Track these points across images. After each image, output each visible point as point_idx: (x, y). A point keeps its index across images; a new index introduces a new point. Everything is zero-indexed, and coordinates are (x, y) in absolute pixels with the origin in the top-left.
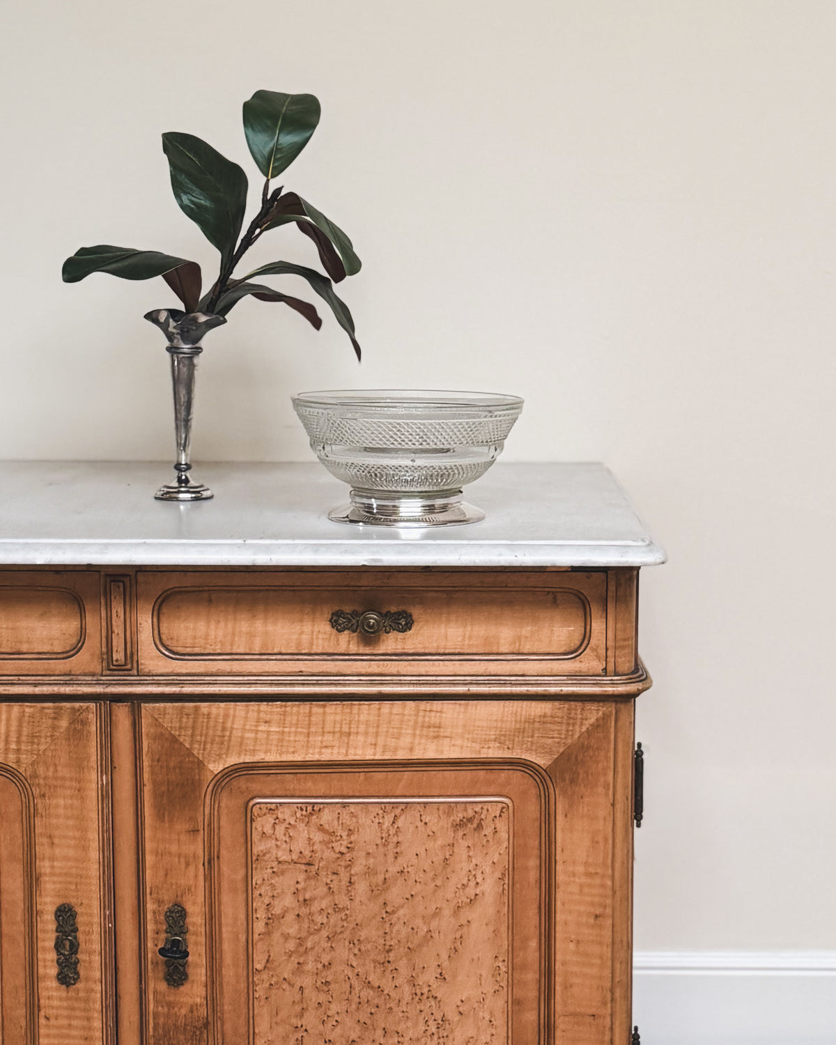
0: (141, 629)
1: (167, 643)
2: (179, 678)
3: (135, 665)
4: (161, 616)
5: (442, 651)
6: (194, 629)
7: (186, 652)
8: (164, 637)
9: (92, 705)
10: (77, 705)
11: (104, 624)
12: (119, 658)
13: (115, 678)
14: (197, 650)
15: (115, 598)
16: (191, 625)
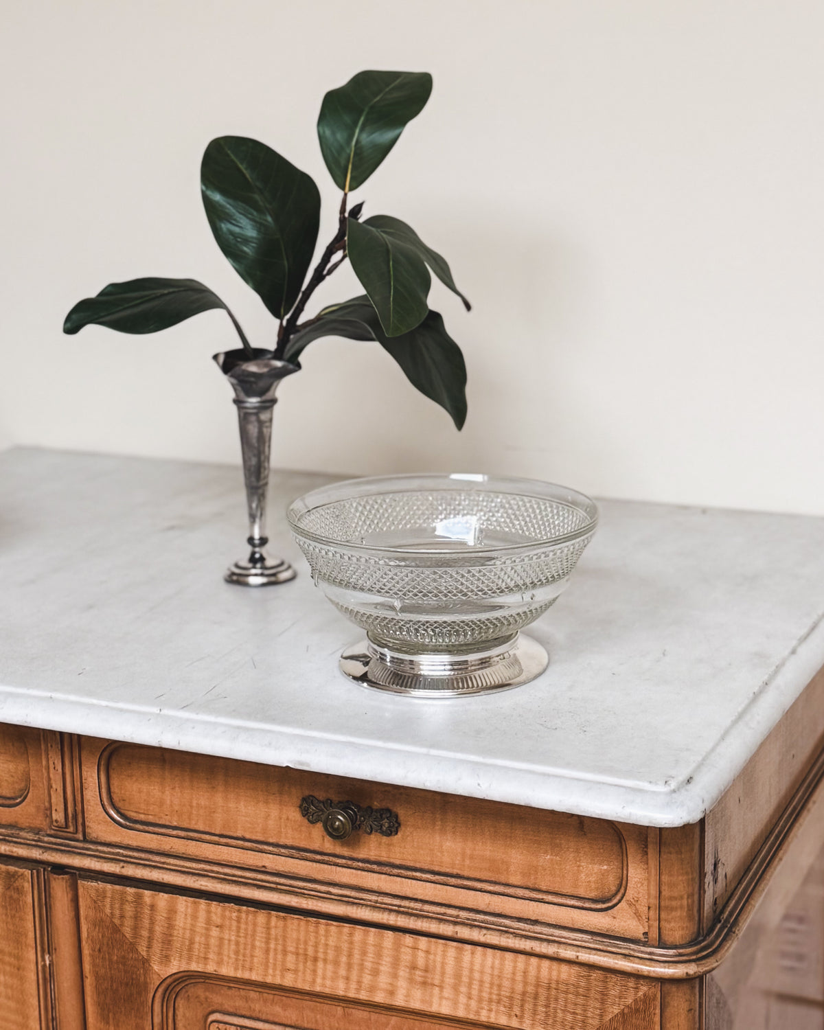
0: (86, 785)
1: (119, 805)
2: (125, 852)
3: (80, 828)
4: (111, 772)
6: (148, 792)
7: (140, 819)
8: (115, 797)
9: (27, 873)
10: (12, 868)
11: (46, 773)
12: (59, 819)
13: (59, 841)
14: (151, 819)
15: (51, 746)
16: (144, 787)
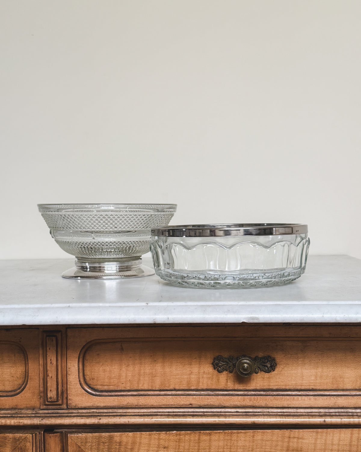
0: (70, 372)
1: (90, 382)
2: (98, 411)
3: (65, 401)
4: (86, 362)
5: (299, 388)
6: (110, 371)
7: (104, 389)
8: (87, 378)
9: (29, 436)
10: (18, 435)
11: (41, 369)
12: (52, 396)
13: (50, 411)
14: (112, 388)
15: (49, 349)
16: (108, 368)
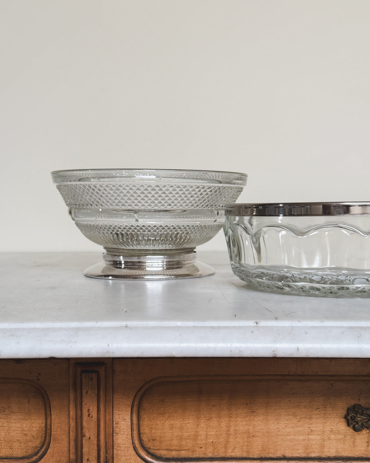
0: (118, 430)
1: (149, 445)
4: (141, 414)
6: (181, 428)
7: (171, 456)
8: (145, 438)
11: (73, 424)
14: (184, 454)
15: (87, 393)
16: (177, 423)
